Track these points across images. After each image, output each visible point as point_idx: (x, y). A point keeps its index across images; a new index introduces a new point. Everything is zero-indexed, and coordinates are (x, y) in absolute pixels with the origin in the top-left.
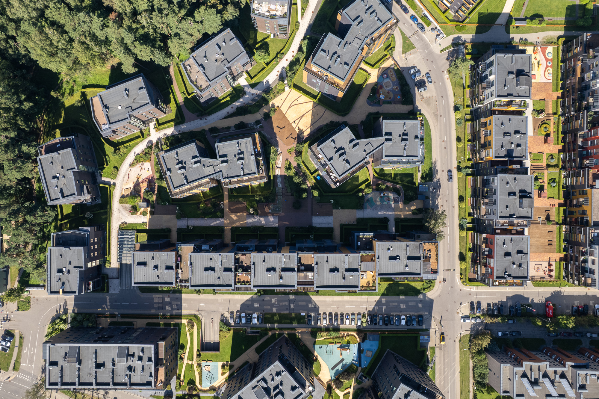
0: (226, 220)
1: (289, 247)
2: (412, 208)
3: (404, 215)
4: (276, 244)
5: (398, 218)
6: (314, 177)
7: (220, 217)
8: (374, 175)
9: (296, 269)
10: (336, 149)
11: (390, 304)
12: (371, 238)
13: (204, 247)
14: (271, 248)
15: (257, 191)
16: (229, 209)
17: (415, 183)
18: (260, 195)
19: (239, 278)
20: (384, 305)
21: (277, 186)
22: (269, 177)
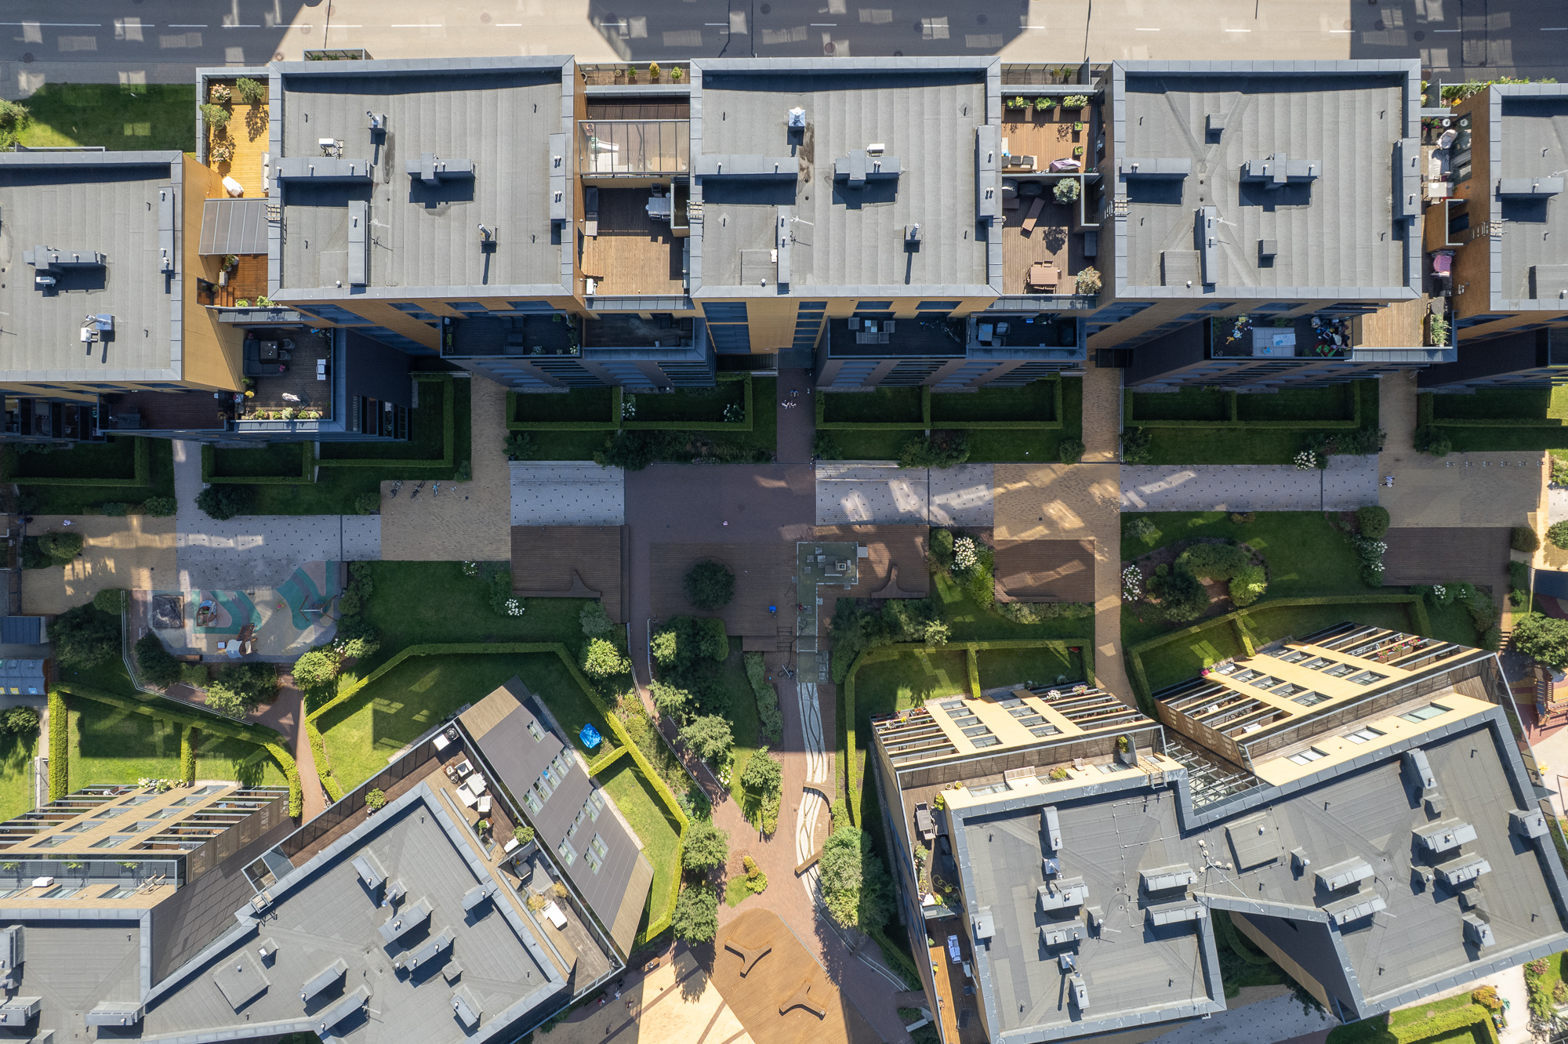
0: (1108, 502)
1: (757, 346)
2: (81, 568)
3: (128, 528)
4: (832, 365)
5: (157, 513)
6: (616, 743)
7: (1140, 515)
8: (291, 749)
9: (696, 191)
10: (449, 970)
11: (198, 41)
12: (249, 406)
13: (1281, 342)
14: (862, 339)
15: (937, 660)
16: (1088, 559)
17: (70, 702)
18: (922, 641)
19: (1068, 145)
20: (234, 37)
21: (822, 690)
22: (866, 741)
